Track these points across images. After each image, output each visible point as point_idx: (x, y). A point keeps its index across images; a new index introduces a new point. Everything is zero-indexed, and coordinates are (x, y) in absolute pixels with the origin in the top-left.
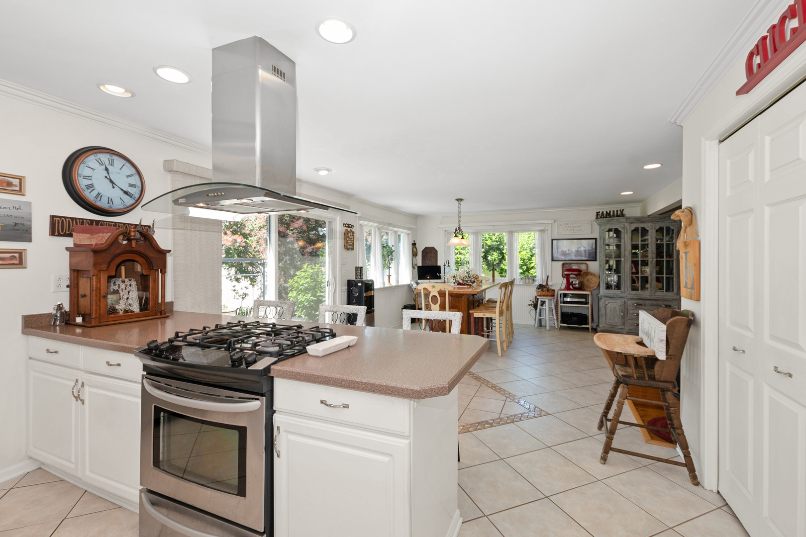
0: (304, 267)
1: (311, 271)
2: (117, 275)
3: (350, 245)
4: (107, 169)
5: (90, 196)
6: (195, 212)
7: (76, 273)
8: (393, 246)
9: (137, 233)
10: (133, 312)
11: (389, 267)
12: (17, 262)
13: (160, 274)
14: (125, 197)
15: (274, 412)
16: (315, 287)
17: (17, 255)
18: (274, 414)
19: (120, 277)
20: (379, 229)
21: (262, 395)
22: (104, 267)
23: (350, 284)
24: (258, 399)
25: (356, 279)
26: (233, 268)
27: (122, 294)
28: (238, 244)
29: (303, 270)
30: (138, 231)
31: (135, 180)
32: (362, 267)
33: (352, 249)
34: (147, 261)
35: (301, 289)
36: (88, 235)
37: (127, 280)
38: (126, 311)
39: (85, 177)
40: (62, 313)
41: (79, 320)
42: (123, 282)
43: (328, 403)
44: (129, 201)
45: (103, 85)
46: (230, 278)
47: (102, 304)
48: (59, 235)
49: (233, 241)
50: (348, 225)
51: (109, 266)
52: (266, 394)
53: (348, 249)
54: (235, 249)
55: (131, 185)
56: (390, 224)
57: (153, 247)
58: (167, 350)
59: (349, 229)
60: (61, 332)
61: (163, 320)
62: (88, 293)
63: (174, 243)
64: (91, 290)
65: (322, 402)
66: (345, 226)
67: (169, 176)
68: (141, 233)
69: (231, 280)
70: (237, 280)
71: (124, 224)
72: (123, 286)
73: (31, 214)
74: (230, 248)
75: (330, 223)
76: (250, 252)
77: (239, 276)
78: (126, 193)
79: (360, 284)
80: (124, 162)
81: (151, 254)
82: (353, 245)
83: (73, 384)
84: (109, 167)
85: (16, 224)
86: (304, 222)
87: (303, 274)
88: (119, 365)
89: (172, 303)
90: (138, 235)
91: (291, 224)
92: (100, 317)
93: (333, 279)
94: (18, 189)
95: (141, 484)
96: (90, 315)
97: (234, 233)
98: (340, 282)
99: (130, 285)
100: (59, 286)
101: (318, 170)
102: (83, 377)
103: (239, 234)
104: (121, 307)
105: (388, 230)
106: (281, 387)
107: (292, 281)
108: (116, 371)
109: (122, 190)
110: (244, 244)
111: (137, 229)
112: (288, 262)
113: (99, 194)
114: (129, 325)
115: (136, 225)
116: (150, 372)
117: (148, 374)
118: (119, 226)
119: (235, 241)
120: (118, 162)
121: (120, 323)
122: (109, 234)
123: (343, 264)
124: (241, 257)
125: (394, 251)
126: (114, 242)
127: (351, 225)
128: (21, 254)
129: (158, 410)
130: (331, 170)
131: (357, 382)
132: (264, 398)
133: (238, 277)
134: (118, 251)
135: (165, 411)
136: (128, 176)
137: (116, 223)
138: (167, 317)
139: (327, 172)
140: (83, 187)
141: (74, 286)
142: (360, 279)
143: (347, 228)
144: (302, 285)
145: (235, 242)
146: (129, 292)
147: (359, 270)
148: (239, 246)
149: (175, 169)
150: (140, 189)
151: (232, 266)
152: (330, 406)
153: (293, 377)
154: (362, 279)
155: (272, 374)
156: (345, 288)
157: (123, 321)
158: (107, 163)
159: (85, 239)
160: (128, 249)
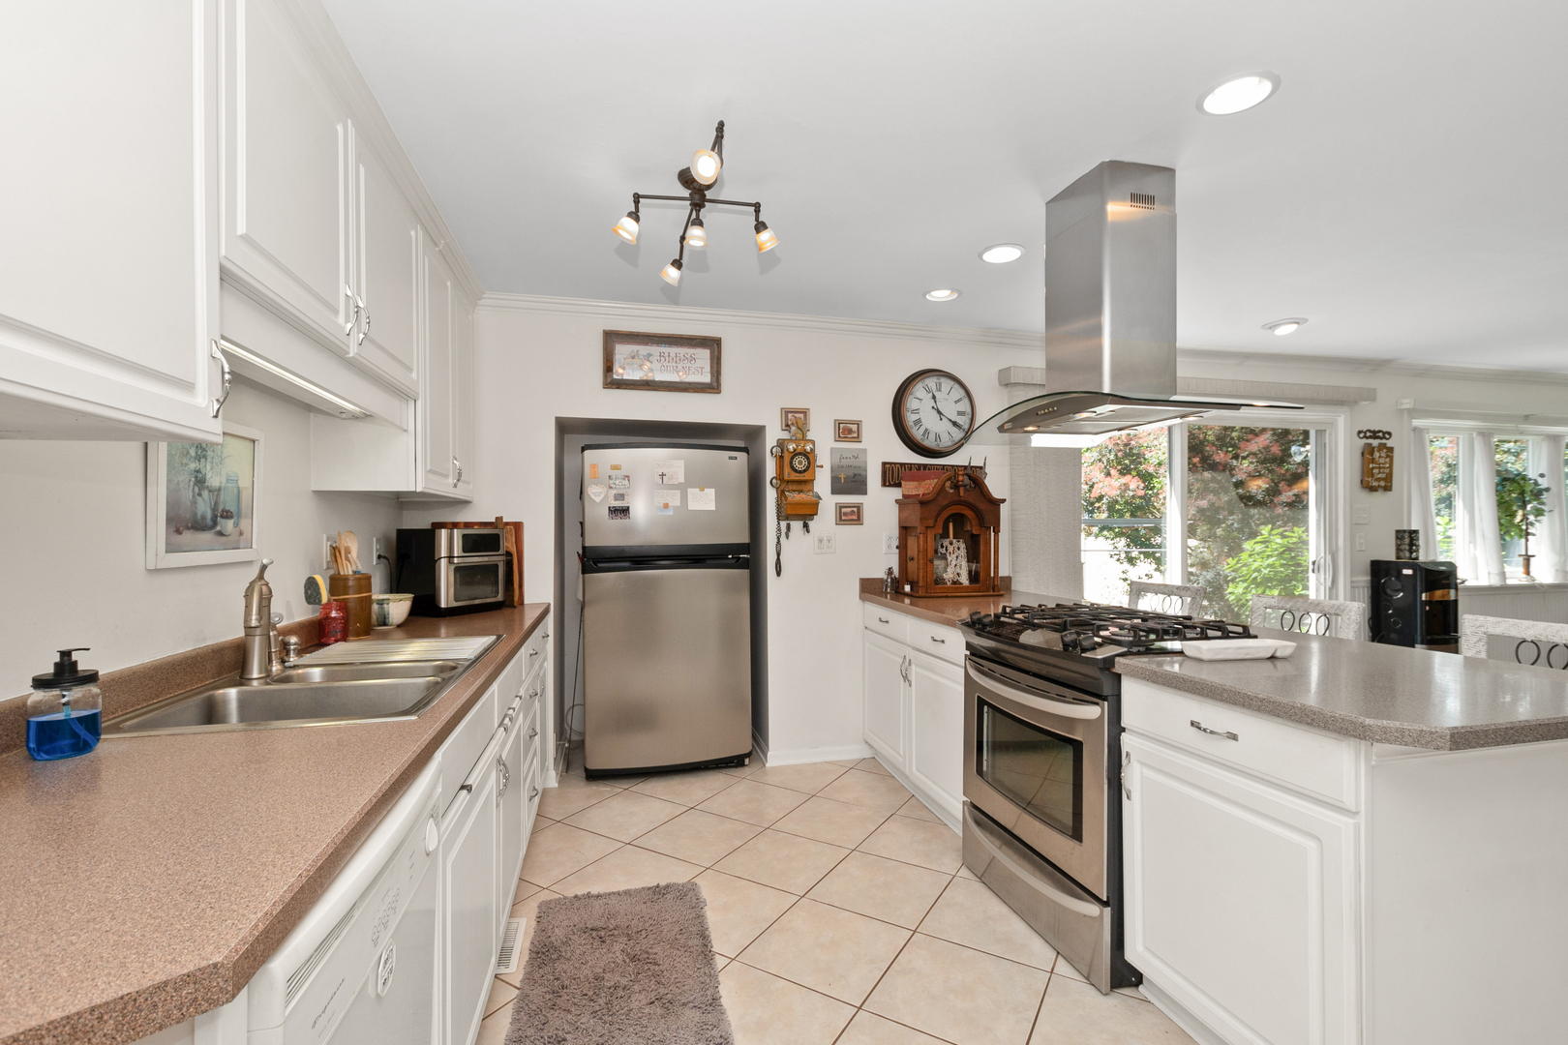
0: (1263, 532)
1: (1279, 541)
2: (945, 535)
3: (1379, 480)
4: (934, 397)
5: (917, 434)
6: (1040, 440)
7: (905, 530)
8: (1542, 476)
9: (966, 477)
10: (961, 584)
11: (1528, 534)
12: (855, 517)
13: (993, 534)
14: (954, 431)
15: (1124, 730)
16: (1290, 574)
17: (855, 509)
18: (1123, 734)
19: (948, 537)
20: (1485, 435)
21: (1104, 699)
22: (931, 523)
23: (1379, 570)
24: (1097, 704)
25: (1398, 558)
26: (1122, 539)
27: (949, 559)
28: (1131, 494)
29: (1259, 539)
30: (967, 475)
31: (965, 406)
32: (1416, 532)
33: (1388, 488)
34: (977, 515)
35: (1256, 578)
36: (915, 483)
37: (954, 541)
38: (954, 583)
39: (913, 411)
40: (892, 578)
41: (907, 588)
42: (951, 544)
43: (1203, 726)
44: (958, 435)
45: (929, 292)
46: (1116, 557)
47: (929, 569)
48: (890, 486)
49: (1123, 487)
50: (1374, 432)
51: (936, 521)
52: (1110, 698)
53: (1372, 489)
54: (1126, 503)
55: (960, 413)
56: (1527, 418)
57: (984, 496)
58: (991, 624)
59: (1375, 443)
60: (892, 599)
61: (996, 599)
62: (916, 556)
63: (1012, 490)
64: (919, 551)
65: (1192, 724)
66: (1365, 437)
67: (1005, 391)
68: (970, 477)
69: (1118, 560)
70: (1131, 561)
71: (953, 466)
72: (951, 549)
73: (866, 462)
74: (1117, 502)
75: (1320, 433)
76: (1155, 508)
77: (1135, 553)
78: (955, 424)
79: (1407, 572)
80: (952, 383)
81: (982, 506)
82: (1389, 478)
83: (901, 660)
84: (937, 394)
85: (855, 475)
86: (1275, 438)
87: (1259, 548)
88: (943, 642)
89: (1009, 579)
90: (967, 481)
91: (1242, 445)
92: (927, 587)
93: (1329, 557)
94: (856, 435)
95: (965, 794)
96: (917, 583)
97: (1125, 471)
98: (1348, 564)
99: (959, 548)
100: (889, 547)
101: (1273, 327)
102: (911, 654)
103: (1134, 473)
104: (949, 575)
105: (1522, 433)
106: (1132, 691)
107: (1234, 562)
108: (939, 649)
109: (950, 420)
110: (1141, 493)
111: (966, 472)
112: (1236, 525)
113: (926, 430)
114: (957, 600)
115: (965, 467)
116: (974, 653)
117: (972, 654)
118: (947, 470)
119: (1126, 486)
120: (946, 384)
121: (947, 597)
122: (936, 480)
123: (1355, 526)
124: (1135, 517)
125: (1547, 490)
126: (941, 490)
127: (1384, 433)
128: (859, 507)
129: (981, 703)
130: (1307, 320)
131: (1248, 696)
132: (1106, 703)
133: (1133, 555)
134: (946, 502)
135: (990, 705)
136: (956, 402)
137: (943, 466)
138: (1002, 595)
139: (1295, 326)
140: (911, 423)
141: (902, 547)
142: (1411, 558)
143: (1370, 441)
144: (1258, 570)
145: (1125, 491)
146: (957, 557)
147: (1408, 539)
148: (1133, 497)
149: (1012, 381)
150: (970, 417)
151: (1120, 534)
152: (1205, 730)
153: (1147, 677)
154: (1417, 558)
155: (1117, 669)
156: (1365, 579)
157: (950, 594)
158: (934, 388)
159: (911, 488)
160: (955, 498)
